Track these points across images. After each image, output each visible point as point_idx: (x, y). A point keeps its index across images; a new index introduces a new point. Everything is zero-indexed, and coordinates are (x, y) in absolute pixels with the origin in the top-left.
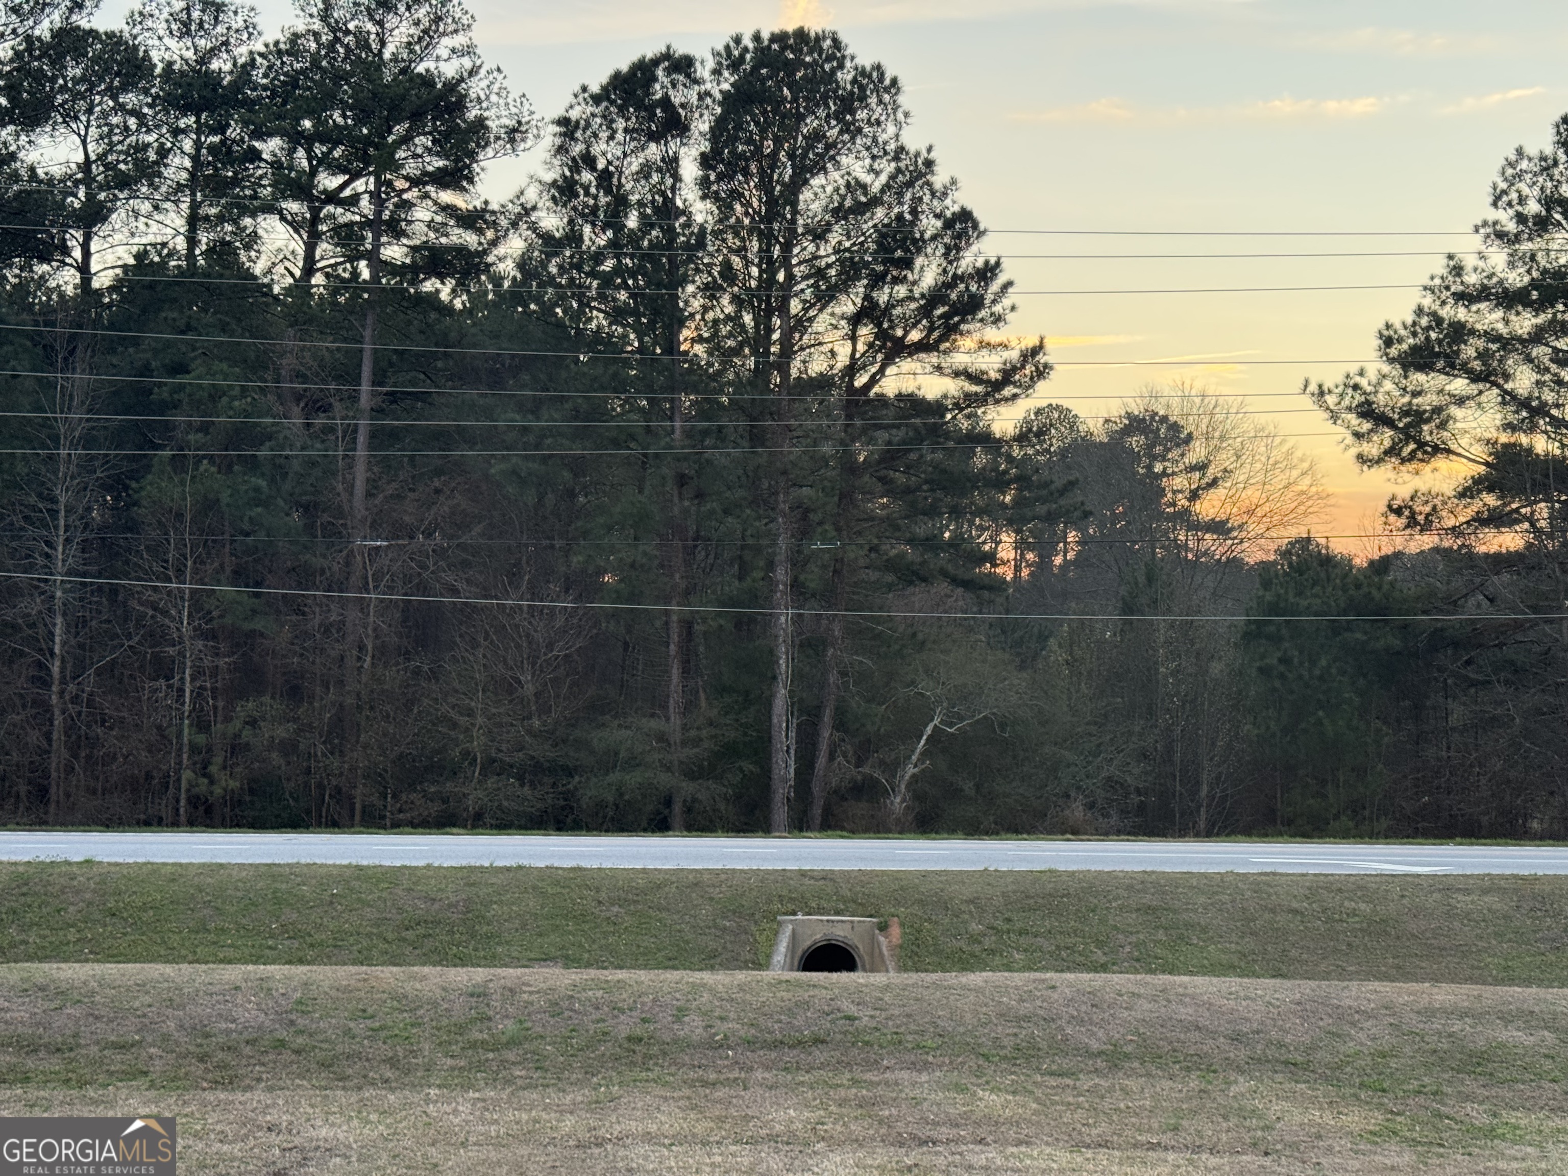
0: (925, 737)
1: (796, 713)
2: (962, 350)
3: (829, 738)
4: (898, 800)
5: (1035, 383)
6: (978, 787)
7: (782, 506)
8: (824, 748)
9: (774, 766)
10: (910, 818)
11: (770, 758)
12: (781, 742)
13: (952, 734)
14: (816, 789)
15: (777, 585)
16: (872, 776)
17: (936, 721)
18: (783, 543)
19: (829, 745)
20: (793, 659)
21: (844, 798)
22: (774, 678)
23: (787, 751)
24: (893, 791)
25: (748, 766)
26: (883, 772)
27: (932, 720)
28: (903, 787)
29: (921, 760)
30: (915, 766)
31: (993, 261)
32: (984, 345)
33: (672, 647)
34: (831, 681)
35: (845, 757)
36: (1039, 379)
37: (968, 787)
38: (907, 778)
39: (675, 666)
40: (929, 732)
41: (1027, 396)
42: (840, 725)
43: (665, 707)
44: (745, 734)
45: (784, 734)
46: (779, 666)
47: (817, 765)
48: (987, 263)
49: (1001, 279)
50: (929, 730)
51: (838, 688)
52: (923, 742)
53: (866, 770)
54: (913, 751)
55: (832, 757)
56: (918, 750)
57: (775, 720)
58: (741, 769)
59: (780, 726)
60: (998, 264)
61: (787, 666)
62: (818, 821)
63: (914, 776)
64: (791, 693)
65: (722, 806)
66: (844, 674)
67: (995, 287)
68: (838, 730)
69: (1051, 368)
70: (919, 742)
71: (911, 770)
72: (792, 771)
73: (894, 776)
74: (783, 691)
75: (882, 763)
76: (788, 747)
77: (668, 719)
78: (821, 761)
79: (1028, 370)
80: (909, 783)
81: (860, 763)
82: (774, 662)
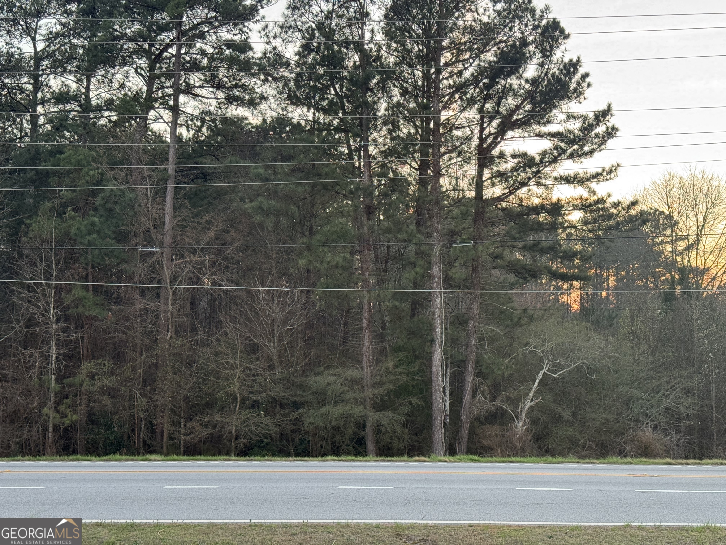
0: (537, 381)
1: (449, 366)
2: (555, 121)
3: (472, 382)
4: (520, 424)
5: (606, 141)
6: (574, 415)
7: (436, 225)
8: (468, 388)
9: (434, 401)
10: (529, 438)
11: (431, 396)
12: (439, 385)
13: (555, 379)
14: (464, 417)
15: (434, 278)
16: (502, 407)
17: (545, 370)
18: (437, 250)
19: (472, 387)
20: (446, 329)
21: (482, 423)
22: (433, 341)
23: (444, 392)
24: (517, 418)
25: (415, 400)
26: (509, 405)
27: (542, 369)
28: (524, 415)
29: (536, 396)
30: (532, 401)
31: (575, 60)
32: (570, 117)
33: (365, 321)
34: (473, 343)
35: (483, 395)
36: (608, 138)
37: (567, 415)
38: (526, 408)
39: (367, 334)
40: (541, 377)
41: (600, 151)
42: (478, 374)
43: (359, 362)
44: (413, 379)
45: (440, 379)
46: (436, 332)
47: (464, 401)
48: (571, 61)
49: (582, 71)
50: (540, 376)
51: (477, 348)
52: (536, 384)
53: (497, 403)
54: (530, 390)
55: (474, 395)
56: (533, 390)
57: (434, 370)
58: (411, 403)
59: (438, 374)
60: (578, 61)
61: (442, 333)
62: (464, 446)
63: (531, 407)
64: (445, 352)
65: (399, 429)
66: (481, 339)
67: (577, 77)
68: (478, 376)
69: (617, 130)
70: (534, 384)
71: (529, 404)
72: (447, 404)
73: (517, 407)
74: (439, 350)
75: (508, 398)
76: (444, 388)
77: (362, 369)
78: (467, 398)
79: (601, 129)
80: (528, 413)
81: (493, 399)
82: (432, 330)
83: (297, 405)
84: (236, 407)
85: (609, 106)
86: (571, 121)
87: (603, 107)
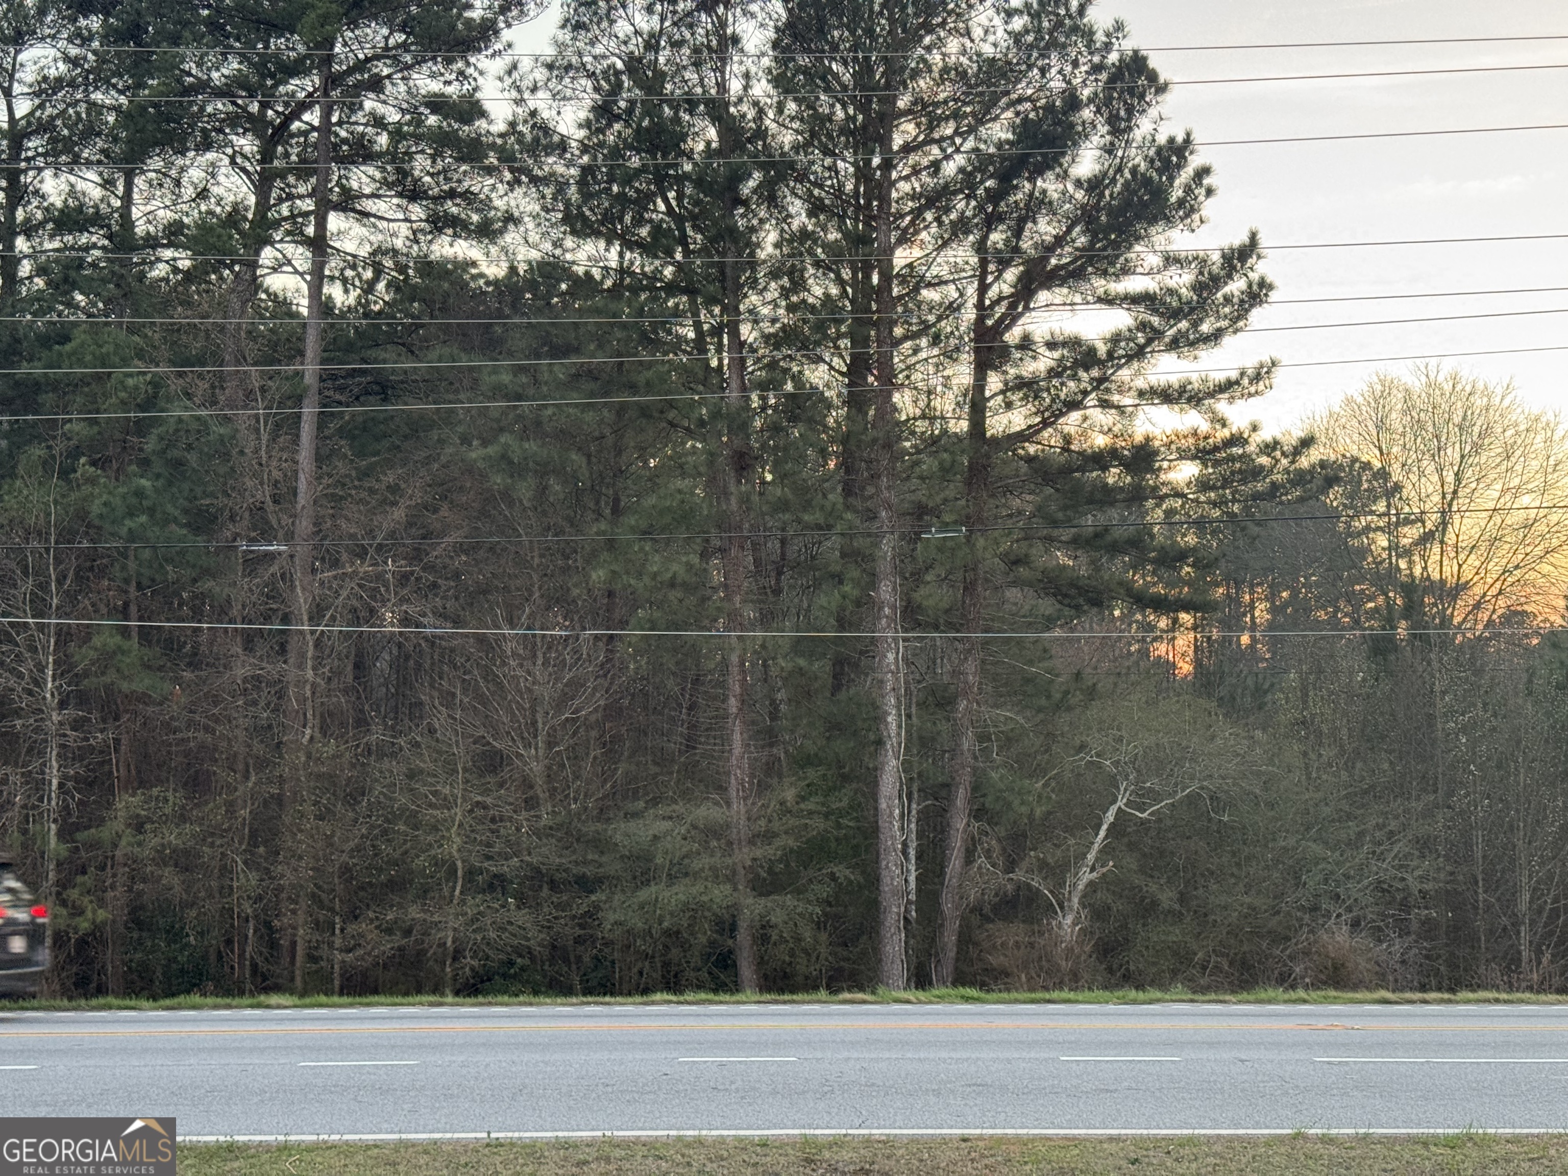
0: (1105, 827)
1: (916, 796)
2: (1140, 270)
3: (965, 831)
4: (1069, 920)
5: (1247, 311)
6: (1183, 898)
7: (886, 494)
8: (957, 843)
9: (884, 873)
10: (1088, 949)
11: (877, 861)
12: (893, 837)
13: (1143, 822)
14: (948, 906)
15: (881, 609)
16: (1028, 885)
17: (1121, 803)
18: (887, 547)
19: (965, 841)
20: (909, 716)
21: (987, 919)
22: (879, 743)
23: (905, 852)
24: (1062, 908)
25: (843, 872)
26: (1045, 879)
27: (1114, 801)
28: (1076, 900)
29: (1101, 859)
30: (1093, 869)
31: (1180, 139)
32: (1171, 260)
33: (733, 701)
34: (966, 746)
35: (988, 857)
36: (1252, 306)
37: (1167, 898)
38: (1081, 886)
39: (737, 729)
40: (1112, 819)
41: (1235, 332)
42: (979, 813)
43: (722, 789)
44: (839, 826)
45: (896, 825)
46: (887, 724)
47: (948, 870)
48: (1172, 140)
49: (1195, 162)
50: (1110, 816)
51: (975, 758)
52: (1102, 833)
53: (1019, 875)
54: (1089, 847)
55: (969, 858)
56: (1096, 846)
57: (883, 805)
58: (833, 877)
59: (891, 814)
60: (1188, 141)
61: (899, 727)
62: (947, 969)
63: (1091, 883)
64: (907, 766)
65: (807, 934)
66: (983, 737)
67: (1185, 175)
68: (977, 818)
69: (1270, 287)
70: (1097, 835)
71: (1086, 876)
72: (912, 878)
73: (1062, 884)
74: (894, 762)
75: (1043, 865)
76: (905, 845)
77: (728, 804)
78: (955, 864)
79: (1236, 286)
80: (1084, 896)
81: (1010, 867)
82: (879, 719)
83: (586, 885)
84: (454, 889)
85: (1253, 236)
86: (1174, 270)
87: (1239, 239)
